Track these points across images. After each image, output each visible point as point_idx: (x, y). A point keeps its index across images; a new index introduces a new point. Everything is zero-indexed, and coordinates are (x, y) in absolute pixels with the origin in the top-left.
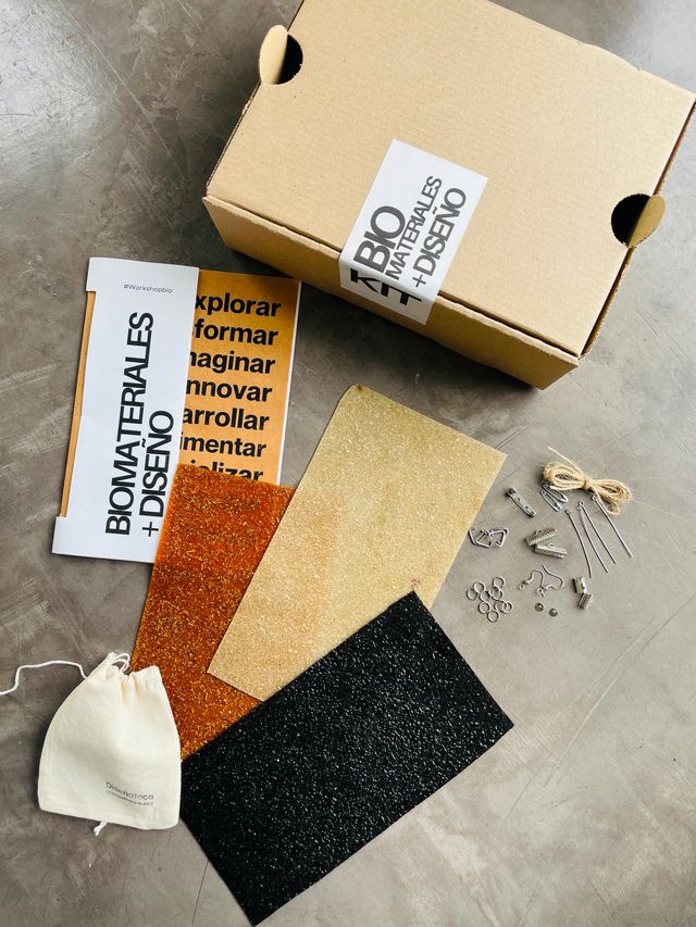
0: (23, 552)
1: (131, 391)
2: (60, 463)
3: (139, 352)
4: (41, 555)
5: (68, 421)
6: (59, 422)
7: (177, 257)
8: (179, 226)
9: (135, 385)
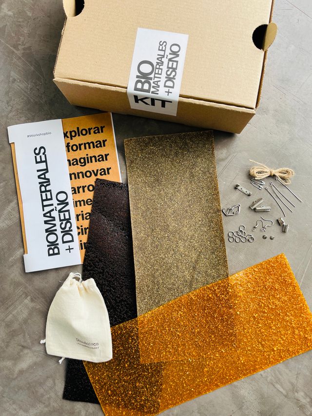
0: (12, 276)
1: (44, 186)
2: (19, 228)
3: (42, 166)
4: (21, 275)
5: (17, 208)
6: (13, 209)
7: (49, 117)
8: (46, 101)
9: (44, 182)
